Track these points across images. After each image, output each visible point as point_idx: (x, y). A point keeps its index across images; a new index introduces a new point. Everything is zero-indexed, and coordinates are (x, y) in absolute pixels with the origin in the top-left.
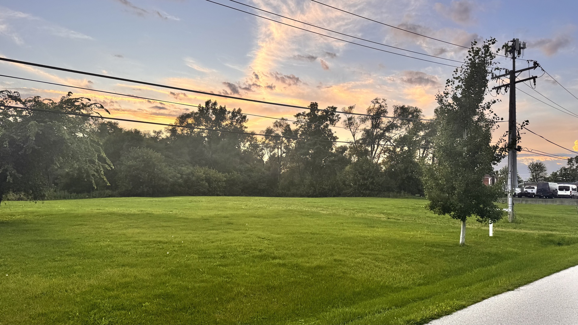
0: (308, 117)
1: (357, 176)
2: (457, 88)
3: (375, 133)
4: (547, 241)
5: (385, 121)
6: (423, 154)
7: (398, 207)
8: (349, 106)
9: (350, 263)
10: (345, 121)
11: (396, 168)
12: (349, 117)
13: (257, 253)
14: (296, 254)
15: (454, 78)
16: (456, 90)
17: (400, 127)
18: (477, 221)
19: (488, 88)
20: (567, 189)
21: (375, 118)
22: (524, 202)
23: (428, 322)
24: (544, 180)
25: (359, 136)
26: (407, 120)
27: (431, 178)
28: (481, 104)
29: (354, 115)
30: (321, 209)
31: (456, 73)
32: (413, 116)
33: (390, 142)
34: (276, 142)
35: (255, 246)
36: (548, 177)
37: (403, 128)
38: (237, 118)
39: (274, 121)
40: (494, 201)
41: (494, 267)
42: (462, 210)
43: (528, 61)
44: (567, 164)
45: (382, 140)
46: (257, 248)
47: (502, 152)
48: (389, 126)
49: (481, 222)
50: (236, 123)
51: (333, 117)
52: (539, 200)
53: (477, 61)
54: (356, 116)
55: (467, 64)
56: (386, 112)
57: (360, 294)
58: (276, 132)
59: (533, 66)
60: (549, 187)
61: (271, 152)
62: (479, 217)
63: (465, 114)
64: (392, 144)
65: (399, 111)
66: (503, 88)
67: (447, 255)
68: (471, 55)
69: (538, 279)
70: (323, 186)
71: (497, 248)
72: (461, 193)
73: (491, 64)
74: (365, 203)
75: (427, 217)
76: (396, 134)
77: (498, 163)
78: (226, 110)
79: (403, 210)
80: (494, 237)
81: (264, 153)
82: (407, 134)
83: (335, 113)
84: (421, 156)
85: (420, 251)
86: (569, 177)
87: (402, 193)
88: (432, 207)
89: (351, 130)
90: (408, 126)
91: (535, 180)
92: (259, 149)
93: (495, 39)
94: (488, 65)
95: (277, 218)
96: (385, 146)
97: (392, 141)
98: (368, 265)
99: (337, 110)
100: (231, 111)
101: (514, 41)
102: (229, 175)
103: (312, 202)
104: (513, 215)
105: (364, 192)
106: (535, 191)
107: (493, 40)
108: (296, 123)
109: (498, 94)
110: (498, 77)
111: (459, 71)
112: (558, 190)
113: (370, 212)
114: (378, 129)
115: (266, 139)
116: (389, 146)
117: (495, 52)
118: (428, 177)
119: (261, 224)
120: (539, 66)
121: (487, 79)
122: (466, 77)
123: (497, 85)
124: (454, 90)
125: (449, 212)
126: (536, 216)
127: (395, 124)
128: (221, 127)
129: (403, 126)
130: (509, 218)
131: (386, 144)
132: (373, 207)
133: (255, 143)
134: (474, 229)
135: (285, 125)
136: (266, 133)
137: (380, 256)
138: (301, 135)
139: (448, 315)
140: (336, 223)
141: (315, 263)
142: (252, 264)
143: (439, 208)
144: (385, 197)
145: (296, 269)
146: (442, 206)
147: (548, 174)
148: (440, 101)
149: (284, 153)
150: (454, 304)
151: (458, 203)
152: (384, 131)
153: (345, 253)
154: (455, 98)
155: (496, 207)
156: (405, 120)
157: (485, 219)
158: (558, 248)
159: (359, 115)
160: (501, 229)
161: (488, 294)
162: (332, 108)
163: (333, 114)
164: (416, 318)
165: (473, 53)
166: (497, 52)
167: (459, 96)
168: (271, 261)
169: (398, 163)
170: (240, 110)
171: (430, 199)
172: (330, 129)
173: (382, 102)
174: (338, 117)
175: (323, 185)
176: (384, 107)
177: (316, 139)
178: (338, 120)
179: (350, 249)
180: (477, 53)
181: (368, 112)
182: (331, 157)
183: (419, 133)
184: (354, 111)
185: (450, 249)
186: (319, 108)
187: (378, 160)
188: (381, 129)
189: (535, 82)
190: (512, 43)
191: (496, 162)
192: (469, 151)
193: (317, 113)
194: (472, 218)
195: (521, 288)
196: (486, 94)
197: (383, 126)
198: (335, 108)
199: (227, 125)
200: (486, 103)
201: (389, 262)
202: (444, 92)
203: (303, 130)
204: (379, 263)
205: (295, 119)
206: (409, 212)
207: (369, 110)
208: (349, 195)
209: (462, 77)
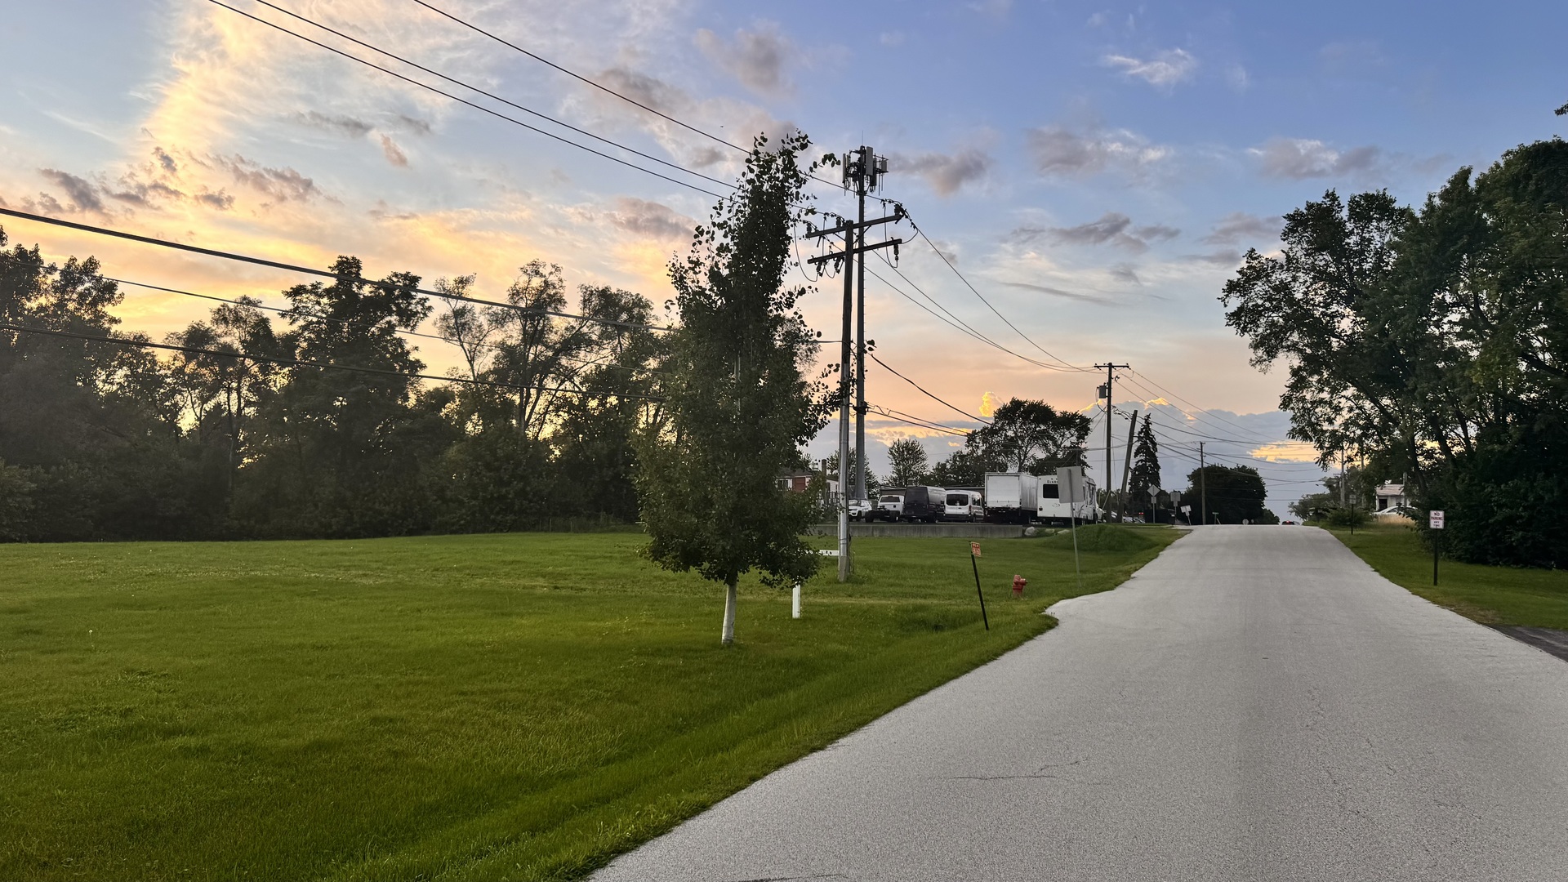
0: (330, 298)
1: (478, 474)
2: (722, 249)
3: (531, 357)
4: (913, 623)
5: (559, 325)
6: (656, 416)
7: (585, 557)
8: (456, 276)
9: (419, 723)
10: (445, 318)
11: (588, 453)
12: (458, 307)
13: (116, 721)
14: (252, 713)
15: (714, 224)
16: (718, 255)
17: (597, 344)
18: (763, 582)
19: (789, 256)
20: (963, 501)
21: (530, 315)
22: (876, 534)
23: (606, 864)
24: (921, 482)
25: (486, 362)
26: (615, 326)
27: (658, 478)
28: (774, 296)
29: (472, 303)
30: (361, 572)
31: (718, 213)
32: (631, 317)
33: (573, 382)
34: (223, 369)
35: (109, 699)
36: (928, 474)
37: (605, 346)
38: (80, 289)
39: (217, 305)
40: (800, 533)
41: (792, 695)
42: (727, 556)
43: (882, 200)
44: (966, 446)
45: (552, 375)
46: (114, 705)
47: (819, 414)
48: (569, 339)
49: (770, 584)
50: (79, 304)
51: (410, 304)
52: (907, 528)
53: (766, 187)
54: (478, 307)
55: (743, 191)
56: (560, 302)
57: (437, 810)
58: (222, 340)
59: (894, 214)
60: (928, 497)
61: (204, 401)
62: (766, 573)
63: (737, 317)
64: (577, 389)
65: (595, 301)
66: (831, 262)
67: (687, 674)
68: (752, 171)
69: (881, 716)
70: (377, 506)
71: (805, 645)
72: (724, 514)
73: (797, 199)
74: (495, 550)
75: (655, 577)
76: (587, 362)
77: (809, 441)
78: (39, 260)
79: (597, 563)
80: (803, 619)
81: (181, 404)
82: (614, 362)
83: (414, 293)
84: (651, 420)
85: (621, 670)
86: (968, 475)
87: (602, 519)
88: (657, 553)
89: (462, 346)
90: (619, 342)
91: (902, 480)
92: (162, 391)
93: (806, 136)
94: (792, 201)
95: (207, 605)
96: (559, 394)
97: (577, 380)
98: (473, 724)
99: (420, 286)
100: (61, 266)
101: (862, 152)
102: (47, 472)
103: (336, 553)
104: (849, 564)
105: (499, 518)
106: (900, 506)
107: (804, 139)
108: (291, 317)
109: (821, 275)
110: (822, 234)
111: (726, 209)
112: (945, 504)
113: (507, 575)
114: (539, 347)
115: (188, 360)
116: (568, 394)
117: (808, 171)
118: (651, 475)
119: (145, 627)
120: (907, 217)
121: (790, 235)
122: (742, 225)
123: (818, 254)
124: (713, 255)
125: (698, 564)
126: (896, 566)
127: (586, 334)
128: (21, 315)
129: (605, 342)
130: (840, 572)
131: (560, 388)
132: (518, 558)
133: (148, 370)
134: (759, 602)
135: (253, 320)
136: (187, 342)
137: (512, 695)
138: (304, 353)
139: (661, 834)
140: (401, 611)
141: (310, 736)
142: (85, 759)
143: (674, 554)
144: (555, 529)
145: (242, 760)
146: (680, 549)
147: (930, 466)
148: (680, 282)
149: (249, 404)
150: (679, 802)
151: (717, 541)
152: (557, 353)
153: (409, 695)
154: (714, 275)
155: (803, 546)
156: (612, 326)
157: (781, 576)
158: (935, 636)
159: (487, 306)
160: (818, 600)
161: (766, 765)
162: (405, 279)
163: (407, 296)
164: (575, 857)
165: (758, 166)
166: (811, 169)
167: (725, 272)
168: (159, 742)
169: (593, 439)
170: (92, 265)
171: (654, 530)
172: (400, 339)
173: (551, 273)
174: (423, 305)
175: (374, 503)
176: (554, 288)
177: (354, 367)
178: (425, 314)
179: (426, 683)
180: (766, 166)
181: (512, 298)
182: (401, 418)
183: (647, 362)
184: (471, 291)
185: (697, 658)
186: (364, 275)
187: (540, 430)
188: (548, 347)
189: (896, 252)
190: (859, 156)
191: (805, 438)
192: (746, 410)
193: (360, 288)
194: (752, 576)
195: (842, 741)
196: (786, 272)
197: (553, 337)
198: (416, 279)
199: (41, 308)
200: (783, 294)
201: (533, 708)
202: (689, 258)
203: (313, 336)
204: (505, 713)
205: (287, 304)
206: (613, 568)
207: (516, 294)
208: (454, 528)
209: (733, 223)
